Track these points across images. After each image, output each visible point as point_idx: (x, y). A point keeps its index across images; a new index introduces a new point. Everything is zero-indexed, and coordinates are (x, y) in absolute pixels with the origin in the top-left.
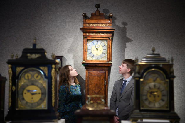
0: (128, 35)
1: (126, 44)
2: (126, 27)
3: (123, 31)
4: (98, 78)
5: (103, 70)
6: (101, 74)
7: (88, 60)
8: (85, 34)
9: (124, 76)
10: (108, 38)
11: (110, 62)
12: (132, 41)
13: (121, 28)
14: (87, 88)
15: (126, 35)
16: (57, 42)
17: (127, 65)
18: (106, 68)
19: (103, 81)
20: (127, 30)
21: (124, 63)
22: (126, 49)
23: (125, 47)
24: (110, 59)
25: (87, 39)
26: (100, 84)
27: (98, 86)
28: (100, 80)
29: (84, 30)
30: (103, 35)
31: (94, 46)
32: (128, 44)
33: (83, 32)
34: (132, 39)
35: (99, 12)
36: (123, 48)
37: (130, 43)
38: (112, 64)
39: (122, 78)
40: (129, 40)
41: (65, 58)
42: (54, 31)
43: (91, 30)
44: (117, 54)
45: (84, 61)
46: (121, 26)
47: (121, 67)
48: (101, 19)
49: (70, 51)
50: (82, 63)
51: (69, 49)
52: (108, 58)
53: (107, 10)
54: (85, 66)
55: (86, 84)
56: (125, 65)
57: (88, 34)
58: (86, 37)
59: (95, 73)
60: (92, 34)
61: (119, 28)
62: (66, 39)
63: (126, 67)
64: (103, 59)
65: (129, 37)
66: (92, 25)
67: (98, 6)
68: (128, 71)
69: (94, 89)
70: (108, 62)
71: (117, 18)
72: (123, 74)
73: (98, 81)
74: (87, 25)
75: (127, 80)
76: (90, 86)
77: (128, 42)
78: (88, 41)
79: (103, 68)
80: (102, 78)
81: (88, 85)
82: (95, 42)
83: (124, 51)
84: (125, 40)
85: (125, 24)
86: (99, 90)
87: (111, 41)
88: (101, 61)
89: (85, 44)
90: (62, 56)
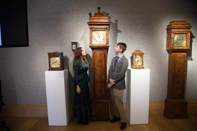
0: (119, 28)
1: (117, 34)
2: (117, 23)
3: (116, 26)
4: (101, 56)
5: (104, 50)
6: (102, 53)
7: (93, 44)
8: (90, 27)
9: (118, 54)
10: (106, 28)
11: (108, 45)
12: (121, 32)
13: (114, 23)
14: (93, 63)
15: (117, 28)
16: (74, 33)
17: (120, 47)
18: (105, 49)
19: (103, 58)
20: (118, 24)
21: (118, 45)
22: (117, 37)
23: (117, 36)
24: (107, 43)
25: (92, 30)
26: (102, 60)
27: (100, 61)
28: (102, 57)
29: (90, 24)
30: (103, 27)
31: (97, 35)
32: (118, 34)
33: (90, 25)
34: (122, 31)
35: (100, 12)
36: (115, 36)
37: (120, 33)
38: (109, 46)
39: (117, 56)
40: (119, 31)
41: (78, 44)
42: (71, 27)
43: (95, 23)
44: (112, 40)
45: (91, 45)
46: (114, 22)
47: (116, 48)
48: (101, 16)
49: (82, 39)
50: (89, 46)
51: (81, 38)
52: (106, 43)
53: (105, 12)
54: (92, 48)
55: (93, 60)
56: (119, 47)
57: (93, 27)
58: (92, 29)
59: (98, 52)
60: (95, 27)
61: (113, 23)
62: (79, 31)
63: (119, 48)
64: (103, 44)
65: (119, 29)
66: (95, 20)
67: (99, 9)
68: (121, 51)
69: (98, 63)
70: (107, 45)
71: (112, 17)
72: (117, 53)
73: (100, 58)
74: (92, 20)
75: (119, 57)
76: (95, 62)
77: (118, 32)
78: (93, 31)
79: (104, 49)
80: (103, 56)
81: (94, 61)
82: (98, 32)
83: (117, 38)
84: (117, 31)
85: (116, 21)
86: (101, 64)
87: (108, 31)
88: (102, 44)
89: (91, 34)
90: (77, 43)
